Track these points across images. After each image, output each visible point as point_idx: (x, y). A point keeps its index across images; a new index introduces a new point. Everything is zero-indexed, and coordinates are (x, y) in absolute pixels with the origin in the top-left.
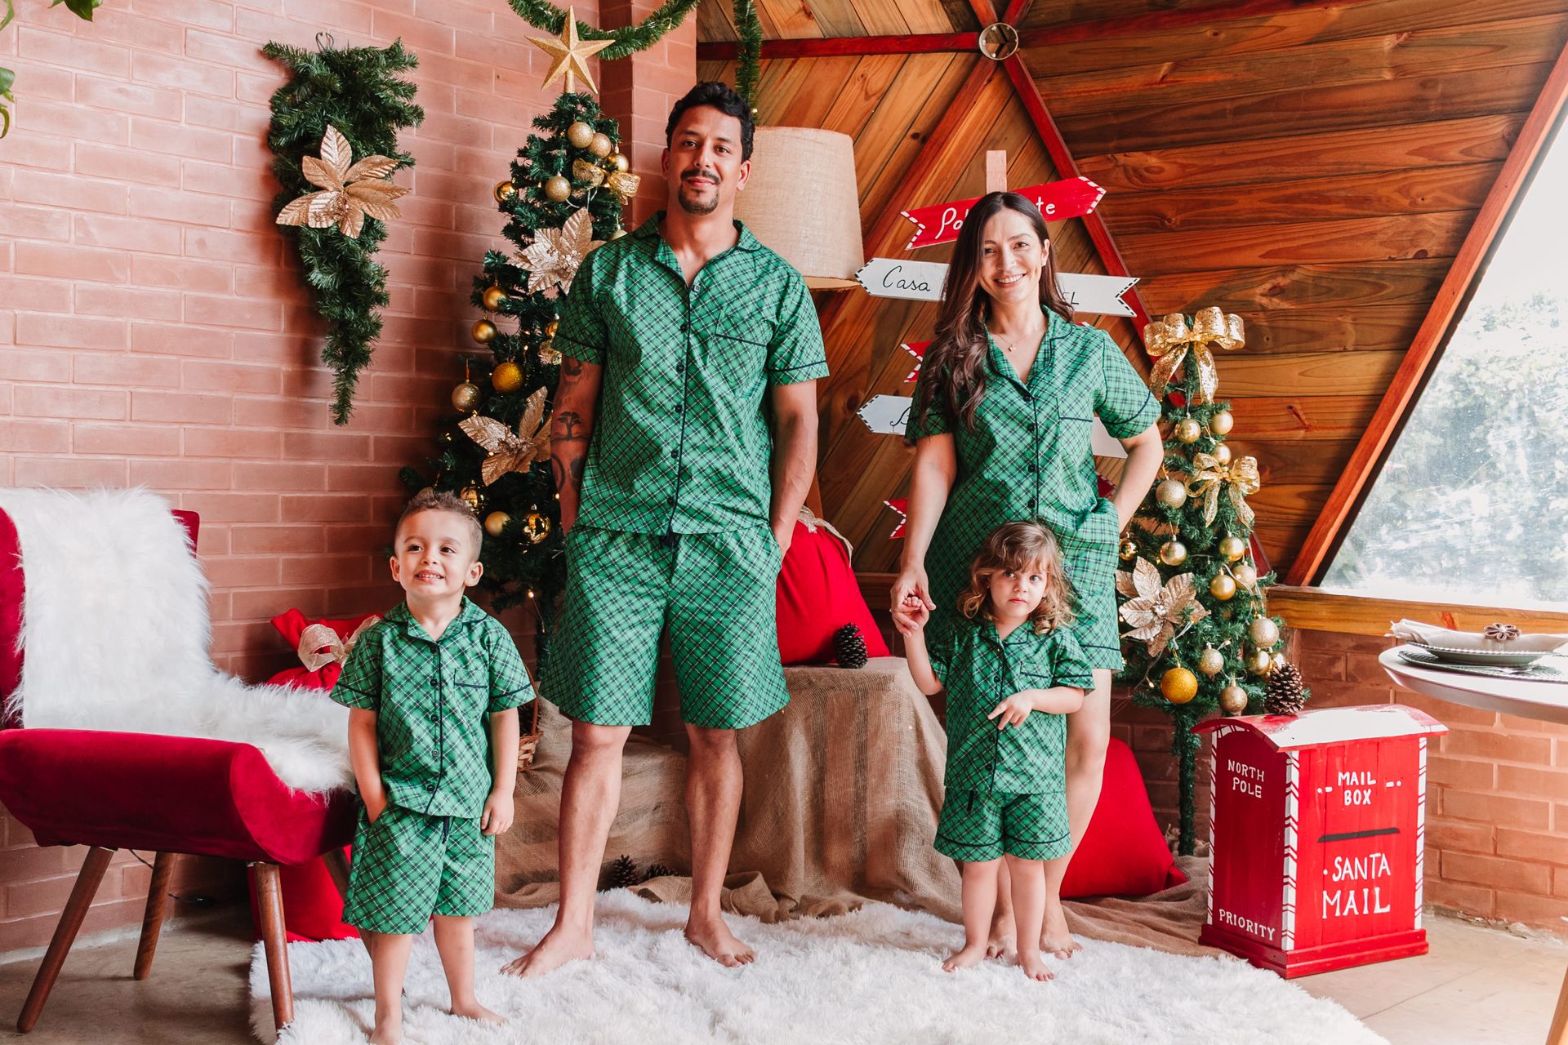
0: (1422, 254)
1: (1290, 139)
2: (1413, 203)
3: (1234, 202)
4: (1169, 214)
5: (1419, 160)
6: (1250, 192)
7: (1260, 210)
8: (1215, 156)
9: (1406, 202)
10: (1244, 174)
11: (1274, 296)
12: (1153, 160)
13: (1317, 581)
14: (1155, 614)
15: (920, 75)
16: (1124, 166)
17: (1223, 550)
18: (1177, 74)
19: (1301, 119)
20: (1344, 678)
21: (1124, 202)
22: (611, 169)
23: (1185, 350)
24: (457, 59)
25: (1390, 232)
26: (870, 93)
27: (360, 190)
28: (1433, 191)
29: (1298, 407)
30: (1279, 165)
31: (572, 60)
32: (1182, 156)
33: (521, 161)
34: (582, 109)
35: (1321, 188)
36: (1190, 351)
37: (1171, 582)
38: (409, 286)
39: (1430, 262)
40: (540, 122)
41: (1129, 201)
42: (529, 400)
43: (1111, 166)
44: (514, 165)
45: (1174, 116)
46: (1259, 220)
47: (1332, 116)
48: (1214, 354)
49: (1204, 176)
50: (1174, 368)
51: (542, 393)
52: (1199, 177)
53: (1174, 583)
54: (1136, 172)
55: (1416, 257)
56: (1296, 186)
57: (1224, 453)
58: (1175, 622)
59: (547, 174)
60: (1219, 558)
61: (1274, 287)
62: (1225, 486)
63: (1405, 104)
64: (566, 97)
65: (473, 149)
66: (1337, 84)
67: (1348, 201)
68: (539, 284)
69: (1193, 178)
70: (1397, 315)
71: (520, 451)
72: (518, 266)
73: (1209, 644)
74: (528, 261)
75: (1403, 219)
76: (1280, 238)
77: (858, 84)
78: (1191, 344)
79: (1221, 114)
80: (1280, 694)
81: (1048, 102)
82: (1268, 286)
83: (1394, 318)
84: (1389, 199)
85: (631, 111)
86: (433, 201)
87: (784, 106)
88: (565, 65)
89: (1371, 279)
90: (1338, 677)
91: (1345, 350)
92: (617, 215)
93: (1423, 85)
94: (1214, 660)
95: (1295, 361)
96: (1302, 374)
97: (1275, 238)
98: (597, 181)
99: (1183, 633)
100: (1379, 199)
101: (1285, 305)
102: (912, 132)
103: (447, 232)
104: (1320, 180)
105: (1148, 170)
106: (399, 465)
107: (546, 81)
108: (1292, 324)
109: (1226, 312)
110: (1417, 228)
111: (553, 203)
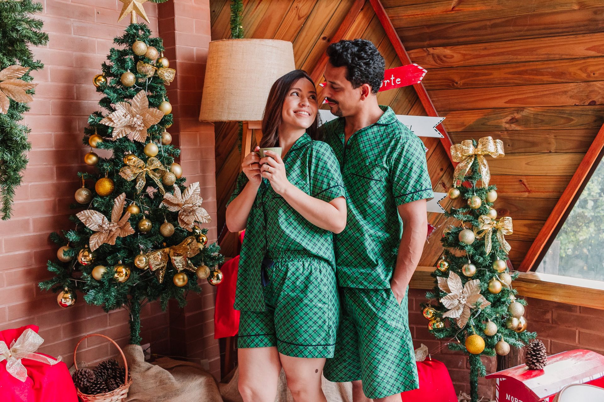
0: (593, 103)
1: (522, 41)
2: (589, 76)
3: (491, 74)
4: (456, 79)
5: (593, 53)
6: (499, 69)
7: (505, 79)
8: (480, 49)
9: (584, 75)
10: (497, 59)
11: (512, 123)
12: (448, 51)
13: (534, 269)
14: (460, 302)
15: (326, 7)
16: (433, 54)
17: (495, 267)
18: (461, 6)
19: (527, 30)
20: (551, 322)
21: (433, 73)
22: (159, 66)
23: (473, 159)
24: (73, 4)
25: (576, 91)
26: (301, 16)
27: (7, 86)
28: (599, 70)
29: (525, 181)
30: (515, 55)
31: (134, 5)
32: (463, 49)
33: (108, 63)
34: (141, 33)
35: (538, 67)
36: (475, 159)
37: (467, 284)
38: (50, 133)
39: (597, 107)
40: (117, 41)
41: (434, 72)
42: (116, 200)
43: (425, 54)
44: (104, 65)
45: (459, 28)
46: (504, 84)
47: (544, 29)
48: (488, 160)
49: (475, 60)
50: (468, 169)
51: (123, 196)
52: (473, 60)
53: (469, 284)
54: (439, 57)
55: (589, 105)
56: (524, 66)
57: (494, 213)
58: (471, 307)
59: (122, 70)
60: (493, 272)
61: (513, 119)
62: (495, 231)
63: (585, 23)
64: (132, 26)
65: (85, 54)
66: (547, 11)
67: (553, 75)
68: (118, 135)
69: (469, 61)
70: (578, 135)
71: (111, 231)
72: (107, 124)
73: (489, 320)
74: (112, 121)
75: (583, 84)
76: (515, 93)
77: (294, 11)
78: (475, 155)
79: (484, 27)
80: (535, 359)
81: (392, 20)
82: (509, 118)
83: (577, 136)
84: (575, 74)
85: (174, 29)
86: (62, 84)
87: (256, 24)
88: (130, 8)
89: (565, 116)
90: (547, 321)
91: (550, 152)
92: (163, 93)
93: (595, 13)
94: (492, 328)
95: (524, 157)
96: (527, 164)
97: (513, 93)
98: (151, 74)
99: (476, 316)
100: (570, 73)
101: (518, 128)
102: (322, 36)
103: (71, 101)
104: (537, 63)
105: (445, 56)
106: (49, 232)
107: (120, 17)
108: (522, 138)
109: (494, 139)
110: (591, 89)
111: (126, 88)
